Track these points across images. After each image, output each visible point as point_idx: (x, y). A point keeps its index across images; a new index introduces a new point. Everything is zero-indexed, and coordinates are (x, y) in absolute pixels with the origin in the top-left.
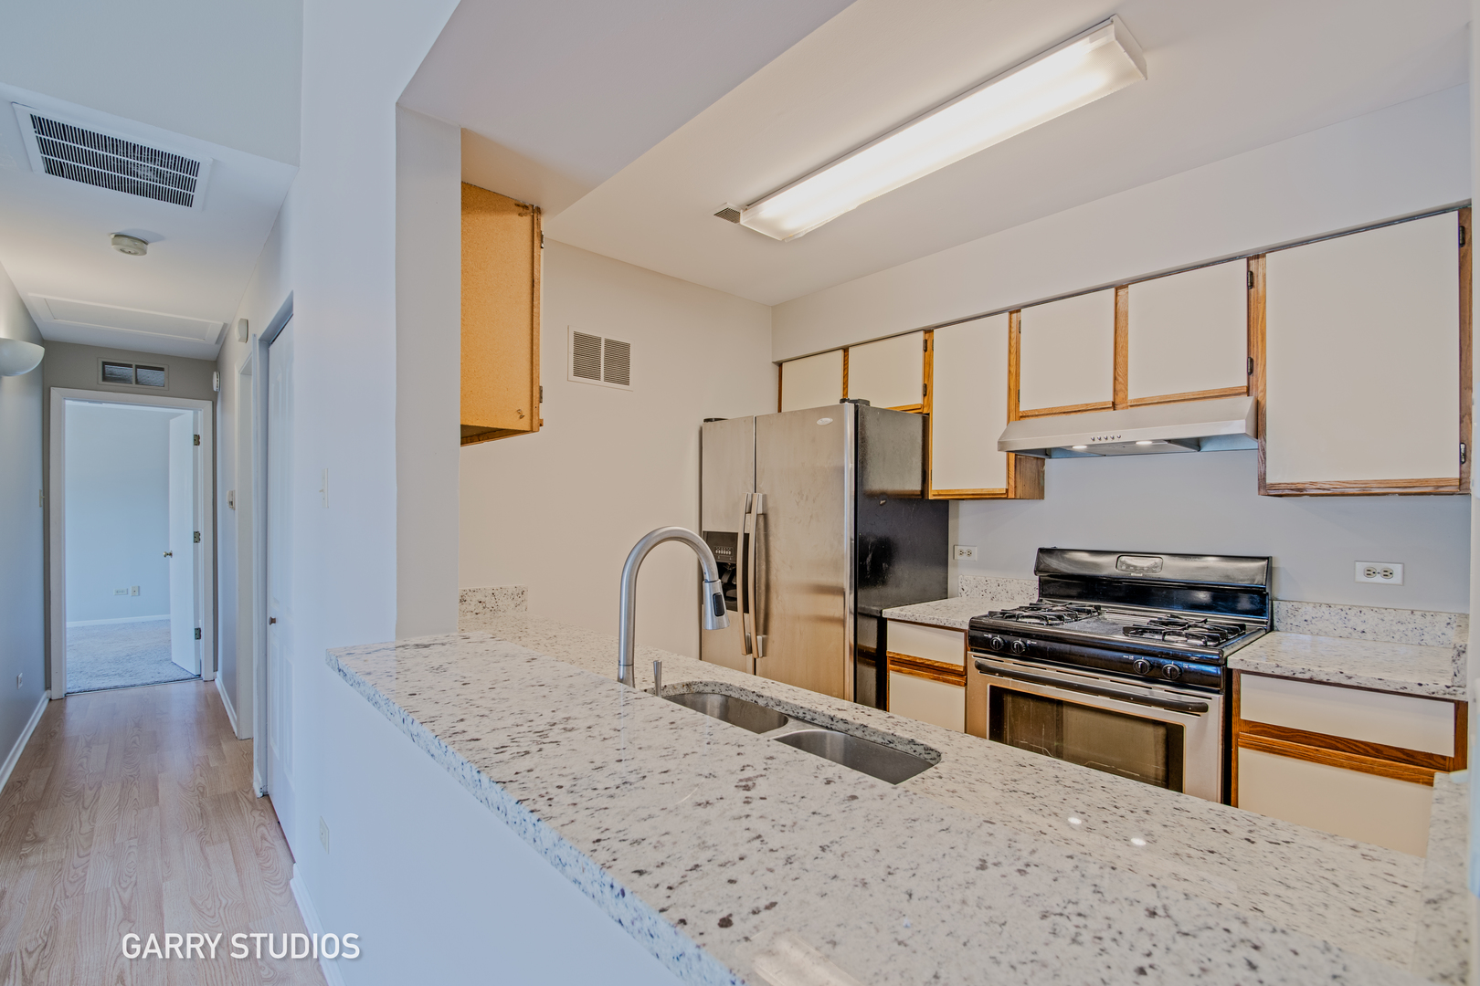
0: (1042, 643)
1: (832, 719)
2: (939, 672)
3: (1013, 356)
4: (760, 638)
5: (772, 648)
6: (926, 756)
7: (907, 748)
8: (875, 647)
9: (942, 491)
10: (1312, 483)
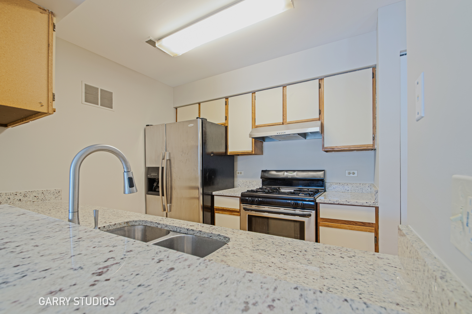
0: (264, 199)
1: (188, 230)
2: (231, 212)
3: (253, 107)
4: (168, 205)
5: (173, 208)
6: (224, 240)
7: (217, 238)
8: (210, 205)
9: (232, 152)
10: (336, 147)
